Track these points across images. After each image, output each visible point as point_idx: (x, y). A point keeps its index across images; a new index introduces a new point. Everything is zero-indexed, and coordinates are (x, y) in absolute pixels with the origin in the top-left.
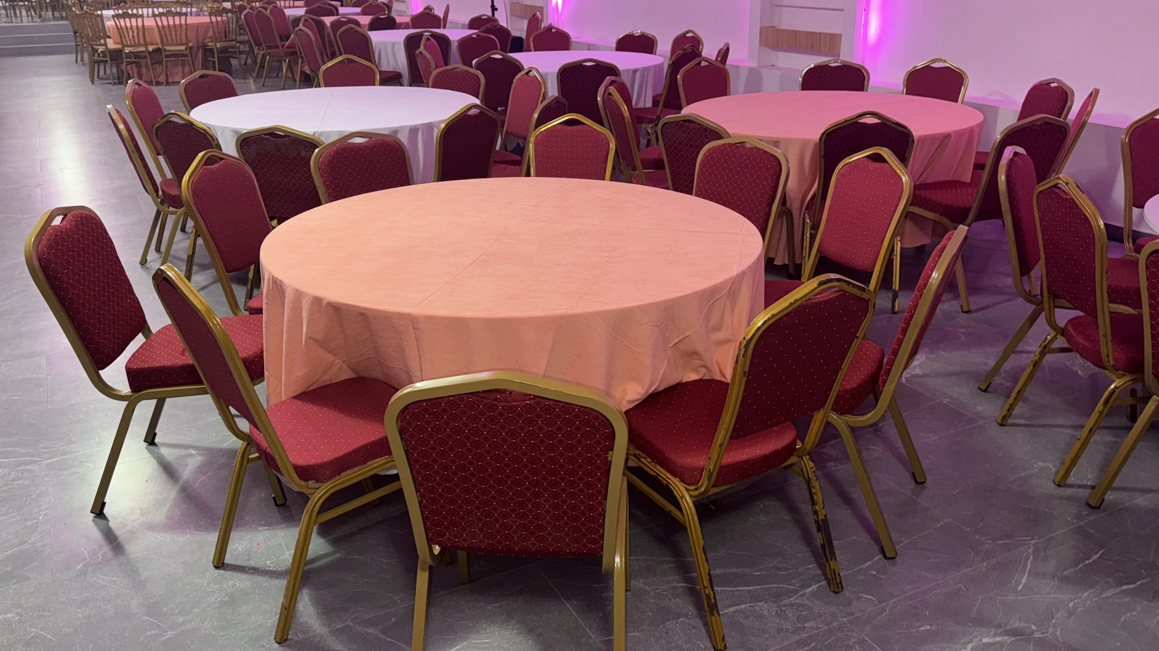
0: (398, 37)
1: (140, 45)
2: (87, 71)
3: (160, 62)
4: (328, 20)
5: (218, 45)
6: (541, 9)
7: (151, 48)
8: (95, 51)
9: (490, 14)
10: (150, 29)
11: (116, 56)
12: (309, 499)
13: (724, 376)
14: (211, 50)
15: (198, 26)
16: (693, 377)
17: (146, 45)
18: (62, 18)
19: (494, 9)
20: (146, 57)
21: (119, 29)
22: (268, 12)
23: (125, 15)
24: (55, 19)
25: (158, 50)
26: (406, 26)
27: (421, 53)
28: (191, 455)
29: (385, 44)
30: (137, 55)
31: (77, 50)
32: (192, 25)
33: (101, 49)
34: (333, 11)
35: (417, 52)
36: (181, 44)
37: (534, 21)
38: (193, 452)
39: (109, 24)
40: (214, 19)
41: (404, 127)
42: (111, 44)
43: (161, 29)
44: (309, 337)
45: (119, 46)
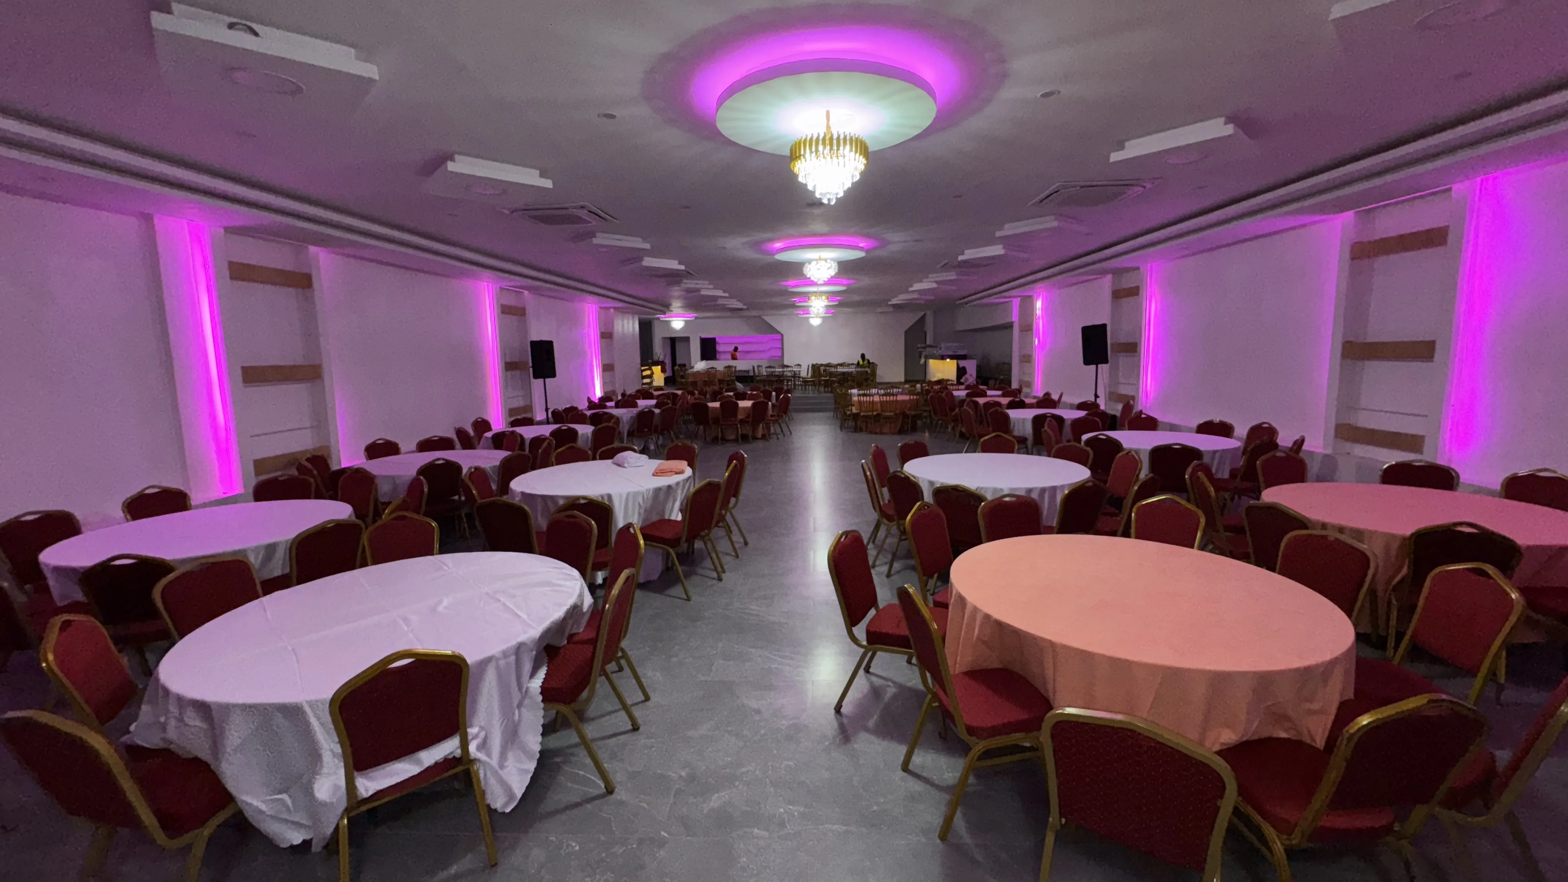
0: (1028, 414)
1: (869, 411)
2: (838, 423)
3: (879, 421)
4: (981, 401)
5: (913, 413)
6: (1133, 398)
7: (875, 413)
8: (845, 413)
9: (1093, 399)
10: (877, 403)
11: (856, 416)
12: (971, 749)
13: (1314, 740)
14: (908, 416)
15: (903, 401)
16: (1283, 735)
17: (873, 411)
18: (828, 392)
19: (1096, 396)
20: (871, 418)
21: (859, 402)
22: (944, 394)
23: (864, 395)
24: (825, 392)
25: (878, 415)
26: (1031, 406)
27: (1046, 431)
28: (889, 686)
29: (1018, 420)
30: (866, 417)
31: (835, 410)
32: (899, 401)
33: (848, 413)
34: (984, 395)
35: (1043, 430)
36: (890, 412)
37: (1128, 408)
38: (890, 684)
39: (855, 399)
40: (912, 397)
41: (1036, 488)
42: (854, 410)
43: (882, 403)
44: (978, 638)
45: (858, 411)
